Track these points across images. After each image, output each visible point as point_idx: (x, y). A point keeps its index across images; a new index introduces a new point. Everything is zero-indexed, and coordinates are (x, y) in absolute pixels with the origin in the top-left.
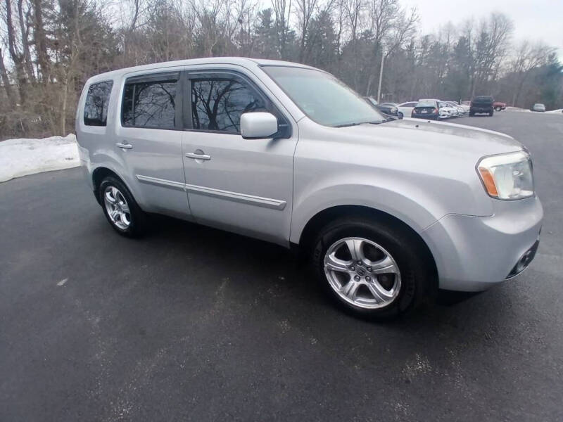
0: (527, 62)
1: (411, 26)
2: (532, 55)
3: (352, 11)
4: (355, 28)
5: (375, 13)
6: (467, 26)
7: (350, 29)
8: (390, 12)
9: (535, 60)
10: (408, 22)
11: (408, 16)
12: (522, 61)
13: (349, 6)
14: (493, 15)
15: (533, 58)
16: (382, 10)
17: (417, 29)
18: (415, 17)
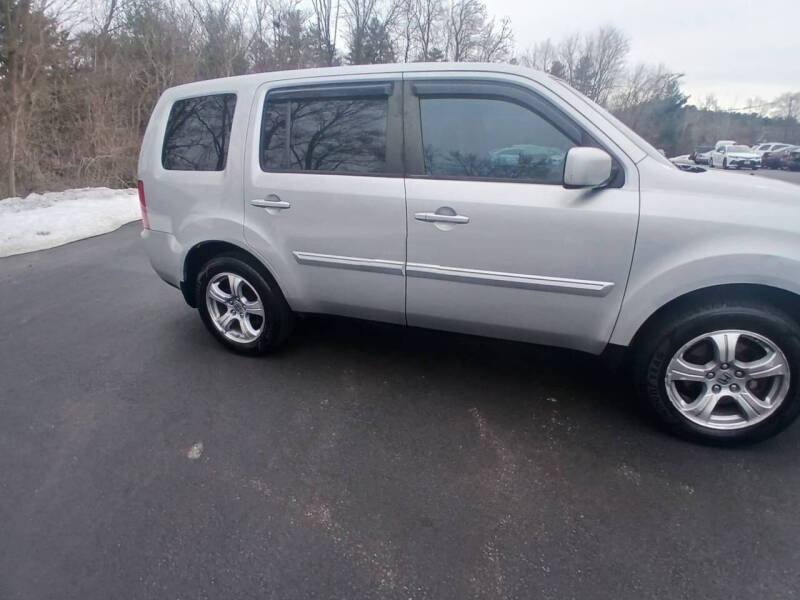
0: (641, 94)
1: (501, 45)
2: (648, 85)
3: (422, 21)
4: (427, 44)
5: (454, 24)
6: (569, 47)
7: (420, 45)
8: (473, 25)
9: (651, 93)
10: (497, 40)
11: (497, 31)
12: (635, 95)
13: (418, 13)
14: (602, 32)
15: (649, 89)
16: (461, 21)
17: (509, 49)
18: (507, 32)
